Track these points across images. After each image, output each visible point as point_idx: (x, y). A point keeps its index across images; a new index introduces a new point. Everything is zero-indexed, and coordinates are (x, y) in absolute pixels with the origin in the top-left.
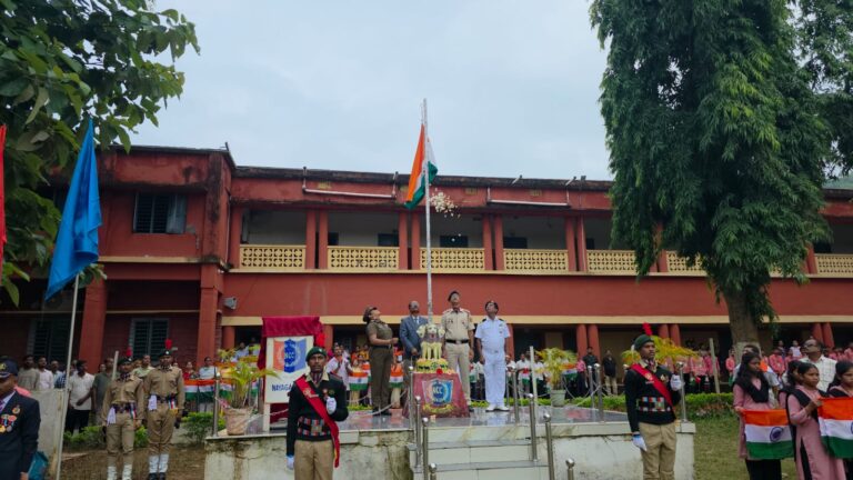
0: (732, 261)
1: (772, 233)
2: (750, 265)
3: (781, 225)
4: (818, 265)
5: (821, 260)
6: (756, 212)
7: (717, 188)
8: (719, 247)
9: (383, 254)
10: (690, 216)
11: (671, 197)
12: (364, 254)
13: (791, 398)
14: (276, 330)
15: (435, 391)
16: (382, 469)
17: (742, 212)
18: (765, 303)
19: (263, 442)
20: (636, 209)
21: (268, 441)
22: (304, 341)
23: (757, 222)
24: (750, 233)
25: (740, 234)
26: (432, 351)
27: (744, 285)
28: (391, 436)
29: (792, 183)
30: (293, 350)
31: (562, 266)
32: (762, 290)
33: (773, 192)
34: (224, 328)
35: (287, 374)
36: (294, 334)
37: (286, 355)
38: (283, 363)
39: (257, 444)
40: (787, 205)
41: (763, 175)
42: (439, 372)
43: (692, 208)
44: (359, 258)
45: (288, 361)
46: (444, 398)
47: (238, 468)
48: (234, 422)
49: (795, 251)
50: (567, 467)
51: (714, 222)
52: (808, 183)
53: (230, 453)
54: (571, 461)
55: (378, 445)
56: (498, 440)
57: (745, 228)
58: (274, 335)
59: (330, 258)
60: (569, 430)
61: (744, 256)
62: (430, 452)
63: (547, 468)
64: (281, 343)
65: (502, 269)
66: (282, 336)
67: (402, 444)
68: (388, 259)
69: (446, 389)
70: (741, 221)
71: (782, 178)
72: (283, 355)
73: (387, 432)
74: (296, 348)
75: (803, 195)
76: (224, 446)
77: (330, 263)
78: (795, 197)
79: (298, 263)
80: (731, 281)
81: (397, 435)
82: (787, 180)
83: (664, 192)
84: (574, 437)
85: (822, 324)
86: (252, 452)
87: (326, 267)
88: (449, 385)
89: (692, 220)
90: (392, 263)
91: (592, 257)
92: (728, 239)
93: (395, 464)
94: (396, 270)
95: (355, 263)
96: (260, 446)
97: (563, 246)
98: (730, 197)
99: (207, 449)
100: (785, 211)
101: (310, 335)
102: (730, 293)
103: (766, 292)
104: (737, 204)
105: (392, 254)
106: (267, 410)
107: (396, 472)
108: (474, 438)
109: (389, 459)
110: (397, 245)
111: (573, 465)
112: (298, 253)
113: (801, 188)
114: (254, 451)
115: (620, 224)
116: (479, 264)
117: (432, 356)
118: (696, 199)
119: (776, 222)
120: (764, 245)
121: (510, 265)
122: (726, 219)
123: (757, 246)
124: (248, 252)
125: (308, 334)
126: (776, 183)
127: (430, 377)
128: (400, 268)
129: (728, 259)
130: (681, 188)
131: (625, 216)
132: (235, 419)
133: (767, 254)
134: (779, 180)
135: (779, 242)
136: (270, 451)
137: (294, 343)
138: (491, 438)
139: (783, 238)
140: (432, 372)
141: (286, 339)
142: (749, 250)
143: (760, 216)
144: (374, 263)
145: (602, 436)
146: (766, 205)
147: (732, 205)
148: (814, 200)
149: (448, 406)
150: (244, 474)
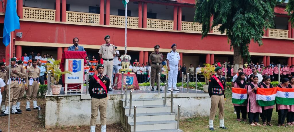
0: (238, 35)
1: (253, 25)
2: (244, 37)
3: (257, 23)
4: (269, 33)
5: (271, 31)
6: (249, 17)
7: (236, 5)
8: (234, 29)
9: (92, 17)
10: (225, 16)
11: (219, 7)
12: (84, 16)
13: (249, 86)
14: (69, 56)
15: (127, 80)
16: (111, 107)
17: (244, 16)
18: (247, 50)
19: (67, 97)
20: (205, 9)
21: (69, 97)
22: (81, 61)
23: (249, 21)
24: (246, 25)
25: (242, 25)
26: (126, 65)
27: (240, 44)
28: (115, 96)
29: (264, 6)
30: (76, 64)
31: (171, 27)
32: (247, 45)
33: (256, 9)
34: (16, 46)
35: (74, 73)
36: (76, 58)
37: (74, 66)
38: (72, 69)
39: (65, 98)
40: (260, 15)
41: (254, 2)
42: (129, 73)
43: (226, 13)
44: (81, 18)
45: (74, 68)
46: (130, 83)
47: (58, 107)
48: (55, 90)
49: (260, 33)
50: (178, 107)
51: (234, 19)
52: (269, 6)
53: (55, 101)
54: (179, 105)
55: (110, 99)
56: (152, 98)
57: (245, 22)
58: (68, 58)
59: (67, 17)
60: (176, 95)
61: (242, 33)
62: (132, 102)
63: (170, 108)
64: (71, 61)
65: (146, 27)
66: (72, 58)
67: (119, 99)
68: (94, 19)
69: (131, 80)
70: (243, 20)
71: (260, 4)
72: (72, 66)
73: (113, 95)
74: (77, 63)
75: (266, 11)
76: (53, 99)
77: (67, 19)
78: (263, 12)
79: (52, 18)
80: (236, 43)
81: (117, 96)
82: (262, 5)
83: (217, 5)
84: (178, 98)
85: (267, 57)
86: (63, 101)
87: (65, 21)
88: (132, 78)
89: (226, 18)
90: (97, 21)
91: (184, 24)
92: (237, 27)
93: (116, 106)
94: (98, 25)
95: (79, 20)
96: (67, 99)
97: (173, 19)
98: (241, 10)
99: (46, 99)
100: (259, 17)
101: (83, 58)
102: (235, 46)
103: (248, 46)
104: (243, 13)
105: (97, 17)
106: (66, 86)
107: (116, 108)
108: (144, 97)
109: (114, 104)
110: (99, 13)
111: (180, 106)
112: (52, 13)
113: (266, 8)
114: (64, 100)
115: (198, 14)
116: (136, 25)
117: (126, 67)
118: (229, 10)
119: (255, 21)
120: (250, 30)
121: (149, 26)
122: (238, 18)
123: (247, 30)
124: (27, 11)
125: (82, 58)
126: (258, 6)
127: (125, 75)
128: (100, 24)
129: (236, 34)
130: (223, 5)
131: (200, 11)
132: (56, 89)
133: (250, 33)
134: (259, 4)
135: (255, 29)
136: (70, 101)
137: (76, 61)
138: (150, 97)
139: (257, 27)
140: (126, 73)
141: (73, 60)
142: (244, 31)
143: (250, 18)
144: (88, 21)
145: (187, 97)
146: (253, 14)
147: (241, 13)
148: (270, 13)
149: (132, 86)
150: (61, 109)
